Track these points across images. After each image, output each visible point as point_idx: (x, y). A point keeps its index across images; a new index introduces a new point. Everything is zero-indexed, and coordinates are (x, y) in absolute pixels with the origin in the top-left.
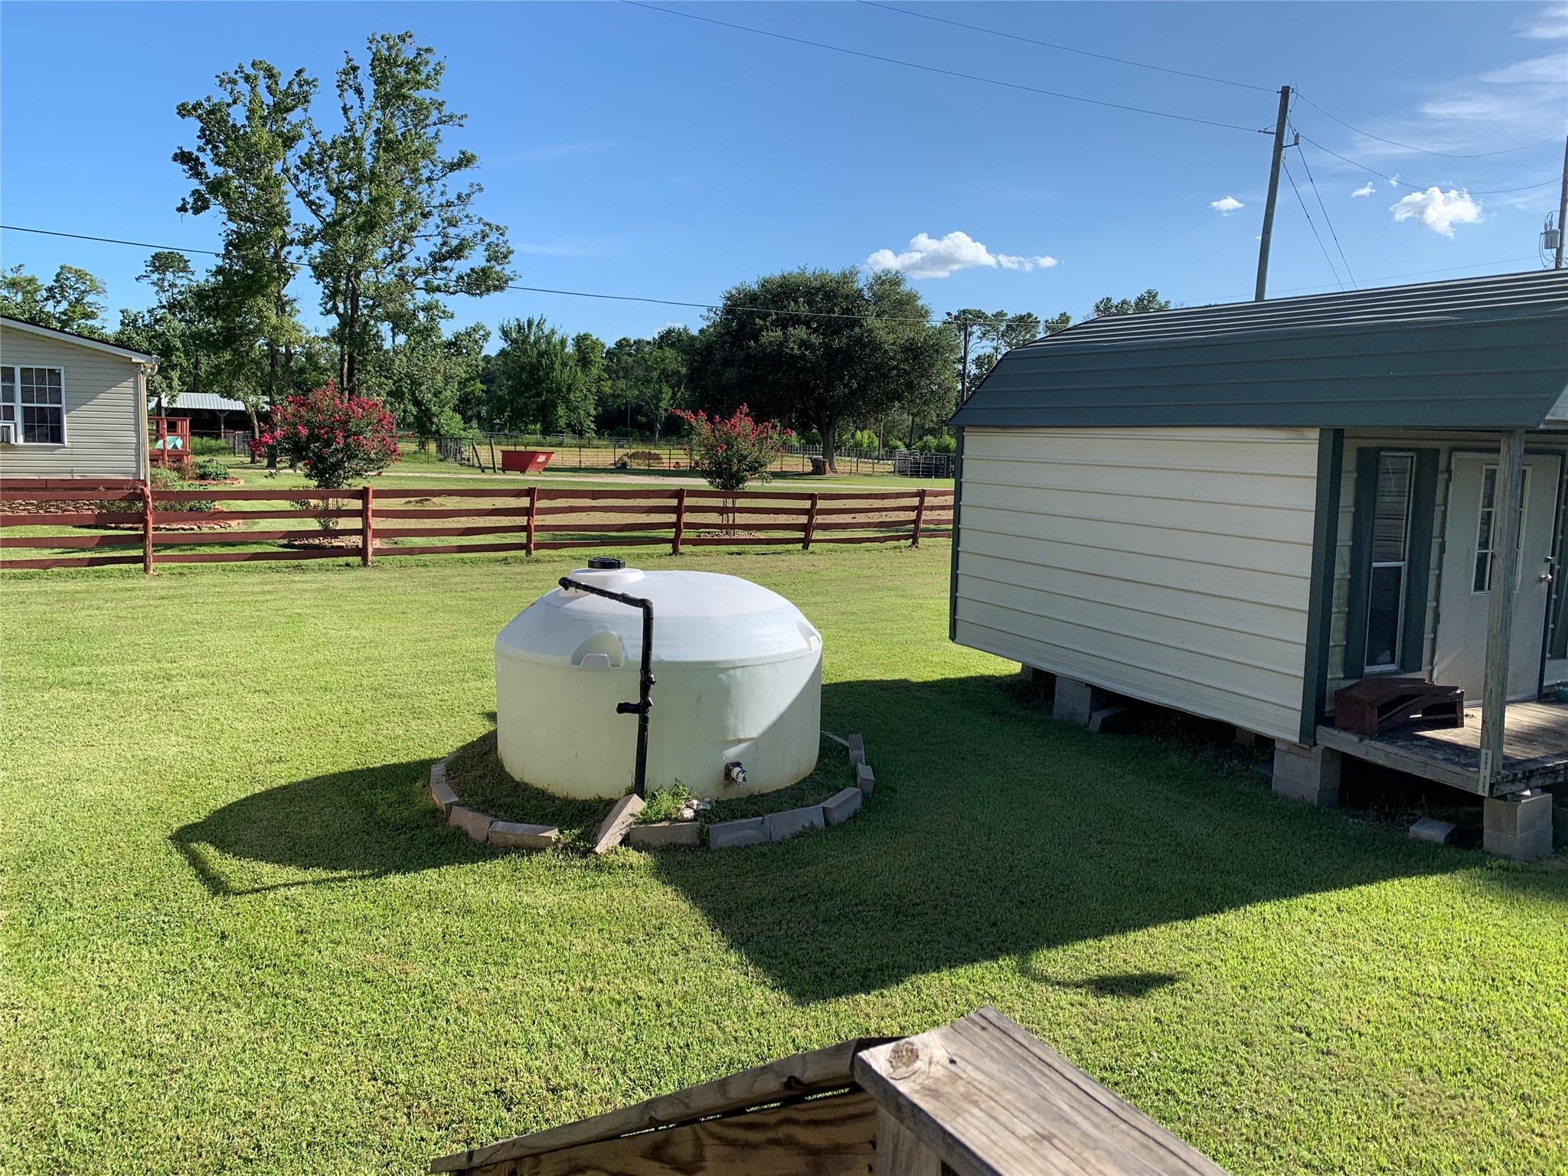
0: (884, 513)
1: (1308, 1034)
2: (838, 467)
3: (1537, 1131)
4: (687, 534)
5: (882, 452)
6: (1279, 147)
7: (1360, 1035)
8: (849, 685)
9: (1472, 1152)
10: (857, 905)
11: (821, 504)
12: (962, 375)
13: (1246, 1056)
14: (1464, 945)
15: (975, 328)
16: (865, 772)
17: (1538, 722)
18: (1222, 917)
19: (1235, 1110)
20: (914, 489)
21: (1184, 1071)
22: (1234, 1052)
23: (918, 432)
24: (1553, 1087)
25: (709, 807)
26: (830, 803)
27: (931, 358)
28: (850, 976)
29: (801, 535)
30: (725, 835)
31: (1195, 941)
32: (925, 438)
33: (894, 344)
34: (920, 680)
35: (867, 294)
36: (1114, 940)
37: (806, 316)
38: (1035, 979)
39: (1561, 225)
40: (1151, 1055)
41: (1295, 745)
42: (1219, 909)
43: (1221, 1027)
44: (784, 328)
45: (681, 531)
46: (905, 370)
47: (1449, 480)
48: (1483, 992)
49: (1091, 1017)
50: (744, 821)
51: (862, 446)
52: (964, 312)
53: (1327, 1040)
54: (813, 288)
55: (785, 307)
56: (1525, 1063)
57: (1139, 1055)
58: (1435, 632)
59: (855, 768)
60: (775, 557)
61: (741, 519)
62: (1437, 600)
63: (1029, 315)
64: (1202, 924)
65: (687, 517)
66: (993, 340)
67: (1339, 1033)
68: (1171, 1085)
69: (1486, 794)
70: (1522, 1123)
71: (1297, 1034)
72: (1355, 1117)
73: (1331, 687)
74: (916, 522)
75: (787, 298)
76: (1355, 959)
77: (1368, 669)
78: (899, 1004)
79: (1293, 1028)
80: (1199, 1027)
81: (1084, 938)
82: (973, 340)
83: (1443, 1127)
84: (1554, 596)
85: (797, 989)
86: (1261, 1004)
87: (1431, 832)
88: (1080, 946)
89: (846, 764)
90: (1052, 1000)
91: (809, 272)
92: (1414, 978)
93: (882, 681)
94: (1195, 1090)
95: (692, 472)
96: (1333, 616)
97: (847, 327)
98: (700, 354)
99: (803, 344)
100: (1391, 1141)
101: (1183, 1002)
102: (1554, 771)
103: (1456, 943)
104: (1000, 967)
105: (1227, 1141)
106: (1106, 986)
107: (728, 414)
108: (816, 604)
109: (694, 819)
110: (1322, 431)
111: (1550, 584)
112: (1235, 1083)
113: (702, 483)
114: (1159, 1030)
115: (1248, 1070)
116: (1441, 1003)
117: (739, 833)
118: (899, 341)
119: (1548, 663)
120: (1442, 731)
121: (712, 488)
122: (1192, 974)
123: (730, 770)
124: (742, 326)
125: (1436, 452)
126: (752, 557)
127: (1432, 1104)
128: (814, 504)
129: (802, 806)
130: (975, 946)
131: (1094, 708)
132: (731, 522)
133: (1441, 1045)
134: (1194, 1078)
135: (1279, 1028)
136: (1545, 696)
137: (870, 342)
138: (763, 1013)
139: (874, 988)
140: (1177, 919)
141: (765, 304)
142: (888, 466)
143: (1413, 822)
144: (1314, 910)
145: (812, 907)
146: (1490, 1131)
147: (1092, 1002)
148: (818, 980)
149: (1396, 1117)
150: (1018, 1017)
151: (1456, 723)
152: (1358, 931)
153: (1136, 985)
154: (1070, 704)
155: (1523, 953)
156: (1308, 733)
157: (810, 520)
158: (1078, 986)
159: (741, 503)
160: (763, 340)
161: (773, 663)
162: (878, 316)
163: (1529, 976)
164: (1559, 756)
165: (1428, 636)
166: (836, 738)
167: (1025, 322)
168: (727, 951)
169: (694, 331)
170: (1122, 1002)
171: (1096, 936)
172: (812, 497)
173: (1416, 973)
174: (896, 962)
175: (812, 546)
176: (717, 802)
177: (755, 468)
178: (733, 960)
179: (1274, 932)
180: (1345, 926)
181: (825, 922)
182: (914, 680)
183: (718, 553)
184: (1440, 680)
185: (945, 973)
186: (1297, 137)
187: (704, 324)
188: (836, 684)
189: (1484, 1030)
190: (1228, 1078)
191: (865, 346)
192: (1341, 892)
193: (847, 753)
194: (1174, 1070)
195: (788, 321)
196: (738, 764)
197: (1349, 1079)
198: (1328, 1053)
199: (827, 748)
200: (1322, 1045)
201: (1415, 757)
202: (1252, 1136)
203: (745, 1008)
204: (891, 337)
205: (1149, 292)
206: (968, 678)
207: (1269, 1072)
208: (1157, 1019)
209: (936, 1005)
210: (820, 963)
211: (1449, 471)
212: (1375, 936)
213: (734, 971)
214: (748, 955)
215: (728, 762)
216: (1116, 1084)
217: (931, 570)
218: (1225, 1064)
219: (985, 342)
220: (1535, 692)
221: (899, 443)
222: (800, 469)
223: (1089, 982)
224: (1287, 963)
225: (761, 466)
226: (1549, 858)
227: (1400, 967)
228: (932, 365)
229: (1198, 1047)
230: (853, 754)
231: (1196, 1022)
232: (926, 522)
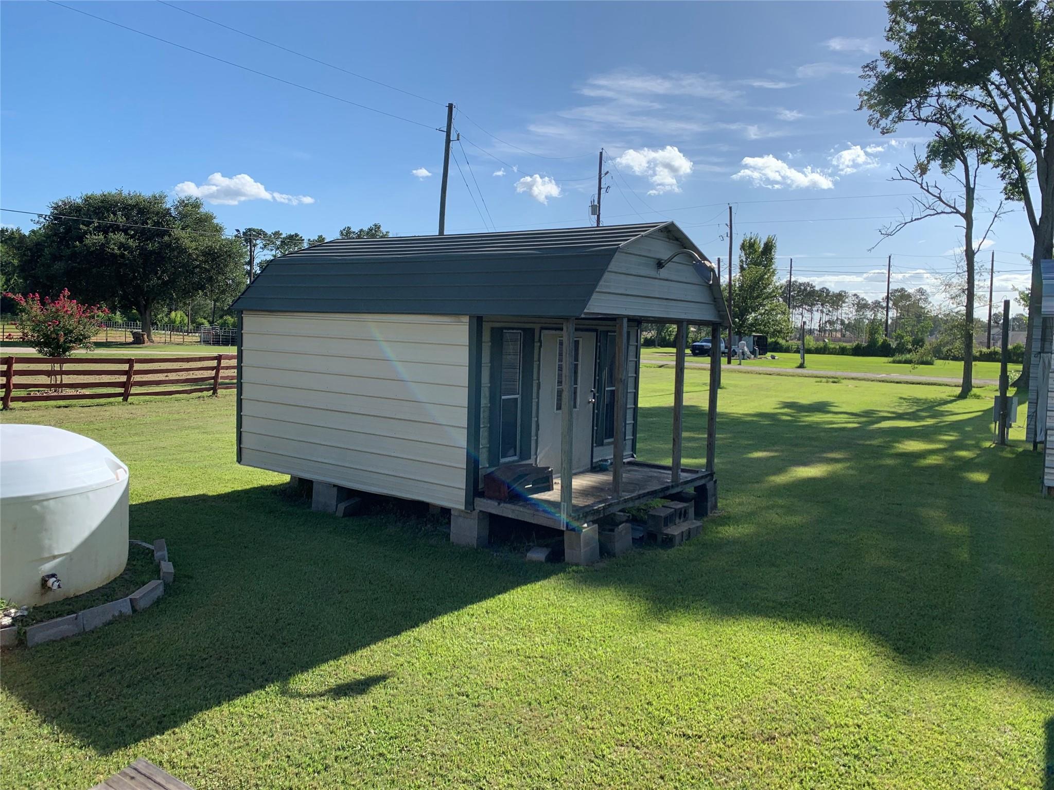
0: (191, 372)
1: (467, 696)
2: (154, 338)
3: (590, 726)
4: (15, 393)
5: (191, 327)
6: (448, 141)
7: (497, 690)
8: (158, 502)
9: (556, 748)
10: (156, 668)
11: (137, 367)
12: (249, 273)
13: (430, 719)
14: (554, 622)
15: (258, 242)
16: (167, 567)
17: (590, 483)
18: (417, 630)
19: (422, 756)
20: (215, 354)
21: (391, 738)
22: (423, 718)
23: (218, 313)
24: (599, 698)
25: (26, 613)
26: (136, 595)
27: (225, 261)
28: (148, 724)
29: (121, 390)
30: (39, 633)
31: (400, 649)
32: (225, 318)
33: (196, 249)
34: (215, 494)
35: (173, 212)
36: (347, 658)
37: (123, 226)
38: (292, 697)
39: (599, 202)
40: (369, 732)
41: (462, 511)
42: (416, 625)
43: (415, 704)
44: (106, 232)
45: (10, 391)
46: (206, 268)
47: (541, 346)
48: (564, 649)
49: (331, 715)
50: (59, 619)
51: (175, 322)
52: (250, 230)
53: (478, 698)
54: (130, 205)
55: (106, 218)
56: (584, 687)
57: (362, 734)
58: (537, 435)
59: (159, 565)
60: (98, 408)
61: (67, 379)
62: (537, 417)
63: (297, 235)
64: (406, 637)
65: (16, 380)
66: (272, 250)
67: (485, 691)
68: (382, 750)
69: (565, 529)
70: (583, 723)
71: (461, 698)
72: (493, 742)
73: (482, 473)
74: (215, 378)
75: (108, 211)
76: (495, 642)
77: (503, 460)
78: (187, 736)
79: (459, 694)
80: (401, 706)
81: (326, 661)
82: (257, 250)
83: (541, 737)
84: (596, 411)
85: (102, 743)
86: (440, 683)
87: (538, 555)
88: (325, 667)
89: (152, 563)
90: (303, 709)
91: (125, 193)
92: (527, 647)
93: (185, 497)
94: (398, 749)
95: (24, 343)
96: (481, 430)
97: (158, 235)
98: (30, 250)
99: (122, 246)
100: (513, 753)
101: (392, 691)
102: (598, 511)
103: (550, 622)
104: (267, 693)
105: (416, 779)
106: (341, 691)
107: (55, 298)
108: (133, 443)
109: (12, 625)
110: (470, 317)
111: (594, 404)
112: (422, 738)
113: (32, 352)
114: (375, 714)
115: (431, 728)
116: (541, 660)
117: (55, 630)
118: (200, 248)
119: (595, 449)
120: (542, 494)
121: (40, 356)
122: (398, 671)
123: (46, 581)
124: (68, 230)
125: (533, 330)
126: (77, 411)
127: (535, 724)
128: (131, 367)
129: (112, 601)
130: (249, 681)
131: (339, 500)
132: (58, 382)
133: (541, 686)
134: (397, 741)
135: (451, 696)
136: (595, 468)
137: (177, 247)
138: (70, 769)
139: (167, 729)
140: (389, 636)
141: (87, 214)
142: (196, 337)
143: (527, 551)
144: (473, 615)
145: (119, 677)
146: (566, 733)
147: (331, 704)
148: (122, 733)
149: (516, 737)
150: (278, 726)
151: (549, 488)
152: (497, 624)
153: (360, 687)
154: (323, 500)
155: (584, 621)
156: (469, 503)
157: (129, 379)
158: (322, 695)
159: (67, 367)
160: (87, 242)
161: (83, 493)
162: (183, 229)
163: (587, 634)
164: (600, 502)
165: (533, 438)
166: (144, 544)
167: (293, 239)
168: (40, 726)
169: (26, 232)
170: (351, 700)
171: (336, 658)
172: (130, 361)
173: (528, 644)
174: (186, 705)
175: (130, 399)
176: (34, 608)
177: (80, 340)
178: (46, 732)
179: (449, 633)
180: (490, 622)
181: (128, 686)
182: (210, 494)
183: (47, 408)
184: (541, 464)
185: (225, 706)
186: (458, 135)
187: (36, 227)
188: (147, 503)
189: (564, 672)
190: (418, 737)
191: (173, 250)
192: (488, 601)
193: (153, 555)
194: (384, 739)
195: (108, 228)
196: (53, 576)
197: (490, 719)
198: (479, 705)
199: (135, 552)
200: (475, 702)
201: (528, 511)
202: (433, 772)
203: (54, 769)
204: (194, 245)
205: (375, 225)
206: (251, 488)
207: (444, 726)
208: (375, 707)
209: (217, 731)
210: (124, 718)
211: (540, 341)
212: (507, 625)
213: (46, 741)
214: (59, 725)
215: (44, 574)
216: (346, 758)
217: (227, 412)
218: (417, 727)
219: (266, 252)
220: (589, 466)
221: (205, 321)
222: (123, 340)
223: (330, 691)
224: (456, 652)
225: (85, 338)
226: (598, 562)
227: (521, 643)
228: (226, 266)
229: (400, 720)
230: (157, 555)
231: (400, 703)
232: (223, 378)
